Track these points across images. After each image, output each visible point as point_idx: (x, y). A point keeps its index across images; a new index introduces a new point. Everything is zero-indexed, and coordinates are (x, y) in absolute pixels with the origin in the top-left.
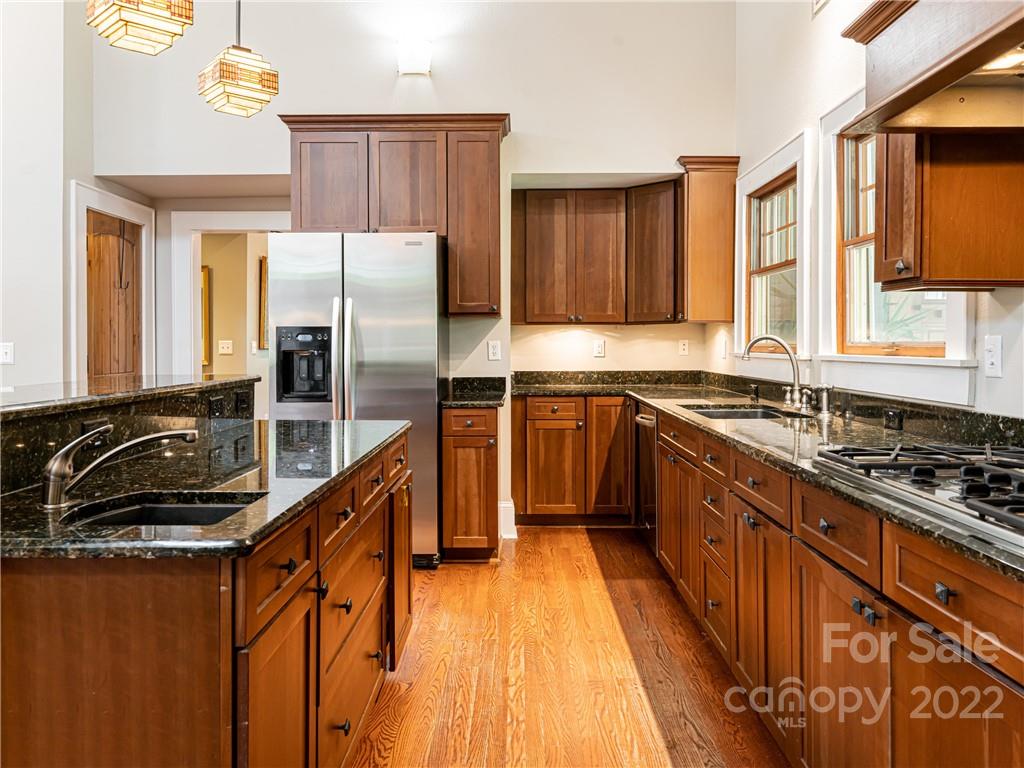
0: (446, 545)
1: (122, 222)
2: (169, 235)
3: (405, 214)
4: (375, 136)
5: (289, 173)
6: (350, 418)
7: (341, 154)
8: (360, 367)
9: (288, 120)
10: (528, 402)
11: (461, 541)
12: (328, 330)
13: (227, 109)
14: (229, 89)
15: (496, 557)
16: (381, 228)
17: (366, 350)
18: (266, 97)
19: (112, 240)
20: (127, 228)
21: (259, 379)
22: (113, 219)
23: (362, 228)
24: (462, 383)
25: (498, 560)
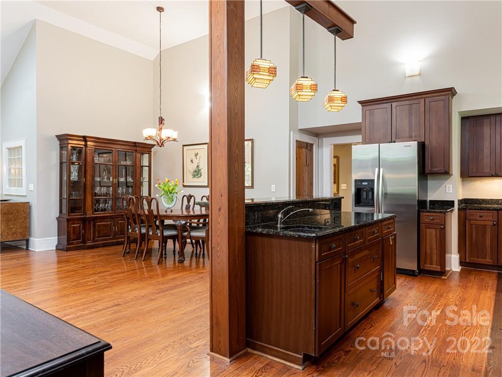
0: (421, 268)
1: (307, 143)
2: (322, 146)
3: (407, 134)
4: (394, 104)
5: (361, 121)
6: (382, 212)
7: (380, 113)
8: (385, 195)
9: (360, 102)
10: (467, 212)
11: (428, 267)
12: (373, 181)
13: (332, 110)
14: (331, 104)
15: (445, 276)
16: (397, 140)
17: (388, 188)
18: (343, 105)
19: (304, 150)
20: (309, 145)
21: (343, 198)
22: (304, 143)
23: (388, 141)
24: (433, 203)
25: (446, 278)
